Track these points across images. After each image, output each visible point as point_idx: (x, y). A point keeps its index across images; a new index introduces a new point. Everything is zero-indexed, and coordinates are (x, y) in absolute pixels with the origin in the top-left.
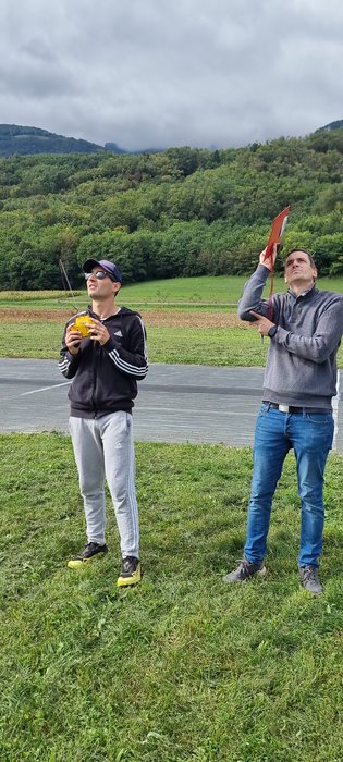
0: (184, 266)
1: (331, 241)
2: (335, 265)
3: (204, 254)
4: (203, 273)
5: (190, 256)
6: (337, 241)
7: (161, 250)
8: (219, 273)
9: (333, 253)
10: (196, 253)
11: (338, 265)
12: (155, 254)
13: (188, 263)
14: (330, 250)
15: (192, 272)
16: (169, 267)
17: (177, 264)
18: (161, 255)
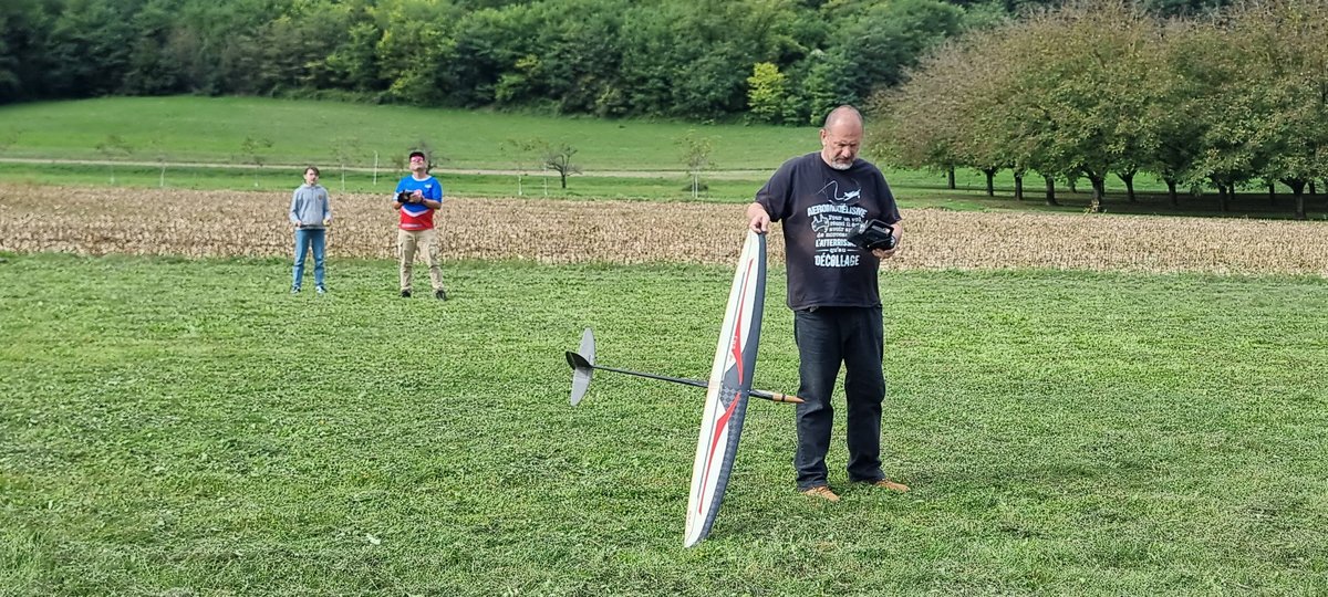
0: (124, 67)
1: (496, 24)
2: (508, 79)
3: (182, 39)
4: (180, 87)
5: (142, 43)
6: (512, 23)
7: (61, 26)
8: (223, 89)
9: (503, 52)
10: (160, 35)
11: (515, 79)
12: (43, 33)
13: (137, 59)
14: (496, 44)
15: (149, 82)
16: (84, 69)
17: (106, 62)
18: (63, 38)
